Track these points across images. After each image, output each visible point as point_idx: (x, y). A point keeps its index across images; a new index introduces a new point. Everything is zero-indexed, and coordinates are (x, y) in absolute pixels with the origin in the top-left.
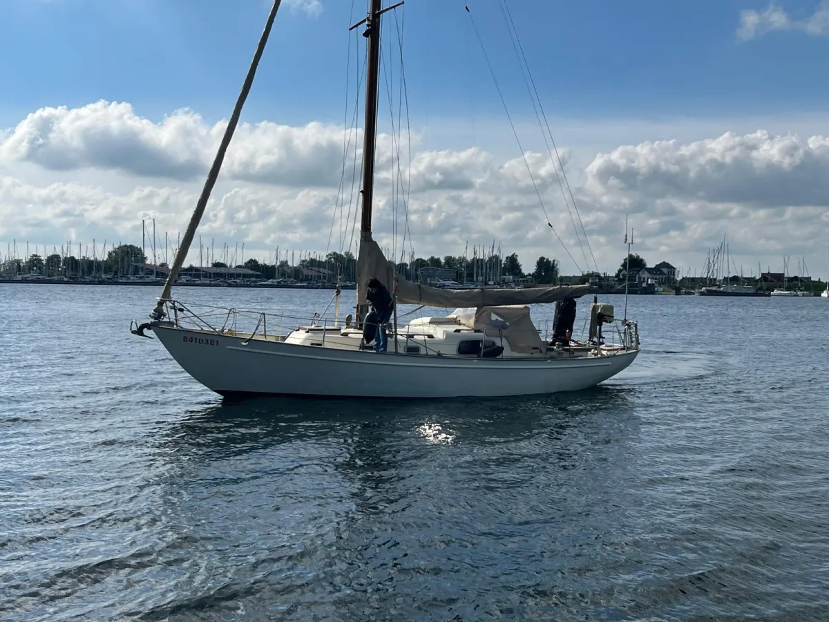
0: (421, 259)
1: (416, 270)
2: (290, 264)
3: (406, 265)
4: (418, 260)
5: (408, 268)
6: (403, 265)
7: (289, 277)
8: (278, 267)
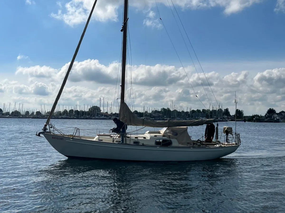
0: (194, 110)
1: (192, 114)
2: (148, 112)
3: (188, 112)
4: (193, 110)
5: (189, 113)
6: (187, 112)
7: (148, 116)
8: (144, 113)
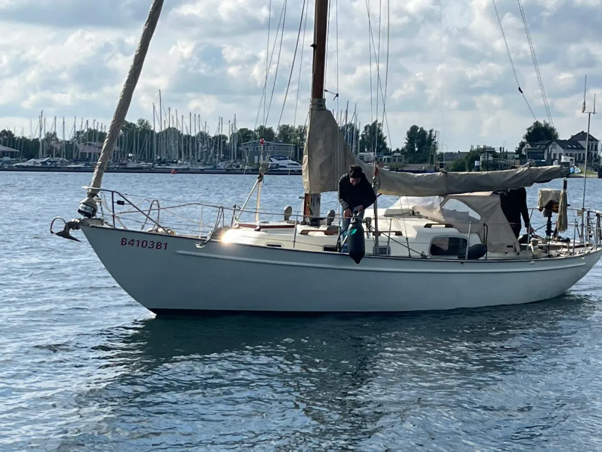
0: (246, 129)
1: (238, 145)
2: (60, 137)
3: (225, 137)
4: (242, 130)
5: (228, 141)
6: (220, 139)
7: (58, 156)
8: (43, 141)
